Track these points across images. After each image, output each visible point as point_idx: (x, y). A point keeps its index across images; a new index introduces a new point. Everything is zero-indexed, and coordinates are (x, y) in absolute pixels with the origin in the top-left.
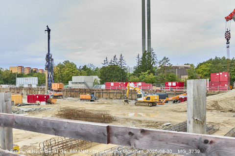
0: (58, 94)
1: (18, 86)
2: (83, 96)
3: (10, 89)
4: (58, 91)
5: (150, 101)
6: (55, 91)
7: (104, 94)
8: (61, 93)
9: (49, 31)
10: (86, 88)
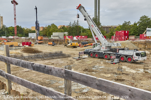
0: (41, 42)
1: (29, 37)
2: (49, 43)
3: (25, 39)
4: (41, 40)
5: (72, 45)
6: (39, 40)
7: (63, 42)
8: (42, 42)
9: (36, 9)
10: (59, 39)
